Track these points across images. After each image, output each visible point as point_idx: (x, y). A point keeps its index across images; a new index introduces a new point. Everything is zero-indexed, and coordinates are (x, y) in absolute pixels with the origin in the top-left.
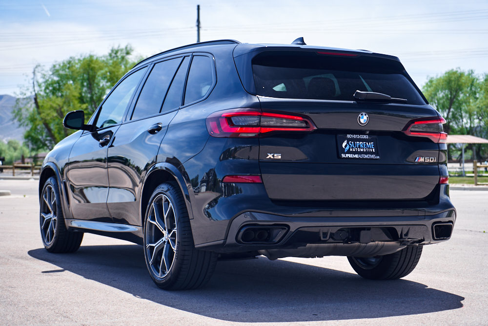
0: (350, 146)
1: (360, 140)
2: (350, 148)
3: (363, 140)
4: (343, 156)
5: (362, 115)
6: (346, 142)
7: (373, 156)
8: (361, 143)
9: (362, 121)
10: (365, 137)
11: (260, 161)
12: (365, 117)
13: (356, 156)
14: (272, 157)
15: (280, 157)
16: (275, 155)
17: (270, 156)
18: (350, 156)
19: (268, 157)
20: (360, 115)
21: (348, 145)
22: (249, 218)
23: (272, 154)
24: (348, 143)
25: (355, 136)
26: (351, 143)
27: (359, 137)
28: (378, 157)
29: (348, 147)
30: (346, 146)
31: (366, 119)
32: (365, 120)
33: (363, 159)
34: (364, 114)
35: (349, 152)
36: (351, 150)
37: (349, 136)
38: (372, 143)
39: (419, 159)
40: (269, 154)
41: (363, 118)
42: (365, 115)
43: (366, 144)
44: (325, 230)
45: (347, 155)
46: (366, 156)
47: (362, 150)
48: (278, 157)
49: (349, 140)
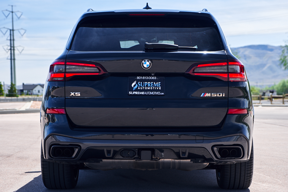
0: (138, 85)
1: (148, 81)
2: (138, 87)
3: (151, 81)
4: (130, 93)
5: (145, 61)
6: (135, 82)
7: (158, 93)
8: (148, 83)
9: (145, 66)
10: (153, 78)
11: (66, 97)
12: (148, 63)
13: (143, 93)
14: (74, 95)
15: (79, 95)
16: (76, 93)
17: (72, 94)
18: (136, 93)
19: (71, 95)
20: (143, 62)
21: (137, 85)
22: (54, 140)
23: (74, 93)
24: (137, 83)
25: (144, 78)
26: (140, 83)
27: (147, 78)
28: (163, 94)
29: (137, 86)
30: (135, 86)
31: (149, 64)
32: (147, 65)
33: (148, 95)
34: (146, 60)
35: (137, 90)
36: (139, 88)
37: (138, 78)
38: (159, 83)
39: (205, 94)
40: (71, 93)
41: (145, 63)
42: (148, 61)
43: (153, 83)
44: (109, 149)
45: (134, 93)
46: (152, 93)
47: (149, 88)
48: (78, 94)
49: (138, 81)
